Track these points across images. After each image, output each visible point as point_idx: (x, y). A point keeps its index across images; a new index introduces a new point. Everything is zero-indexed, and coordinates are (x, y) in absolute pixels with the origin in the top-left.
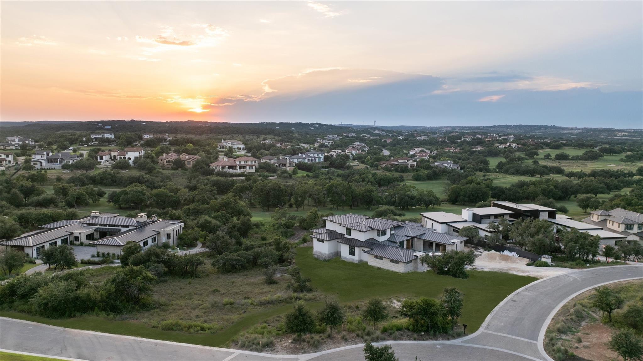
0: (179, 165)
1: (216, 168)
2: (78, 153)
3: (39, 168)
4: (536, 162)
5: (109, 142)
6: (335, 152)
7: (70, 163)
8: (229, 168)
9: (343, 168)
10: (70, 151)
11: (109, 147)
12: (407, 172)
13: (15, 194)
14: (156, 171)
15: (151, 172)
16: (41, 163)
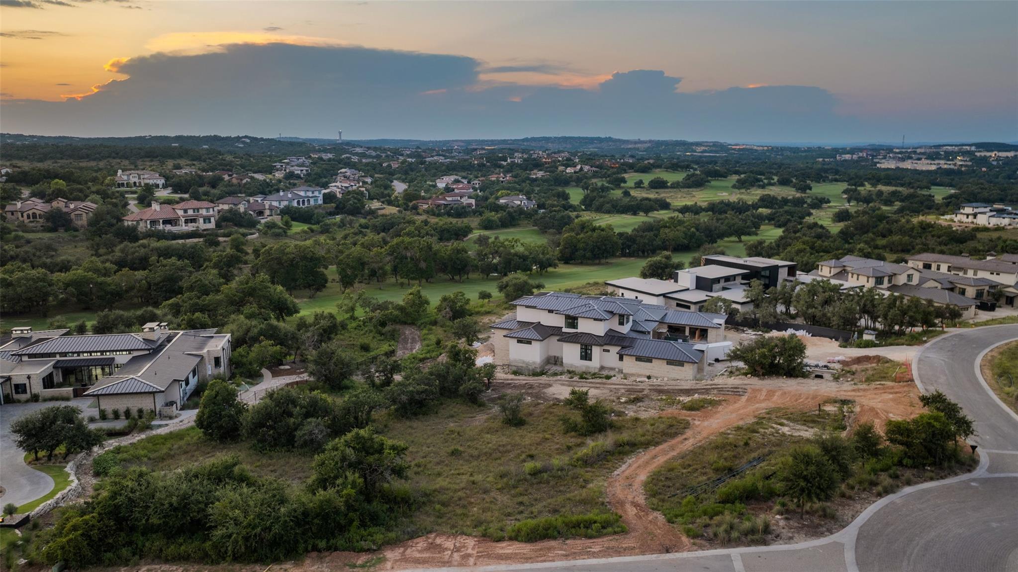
0: (57, 221)
1: (138, 224)
4: (626, 194)
6: (338, 187)
8: (165, 222)
9: (360, 213)
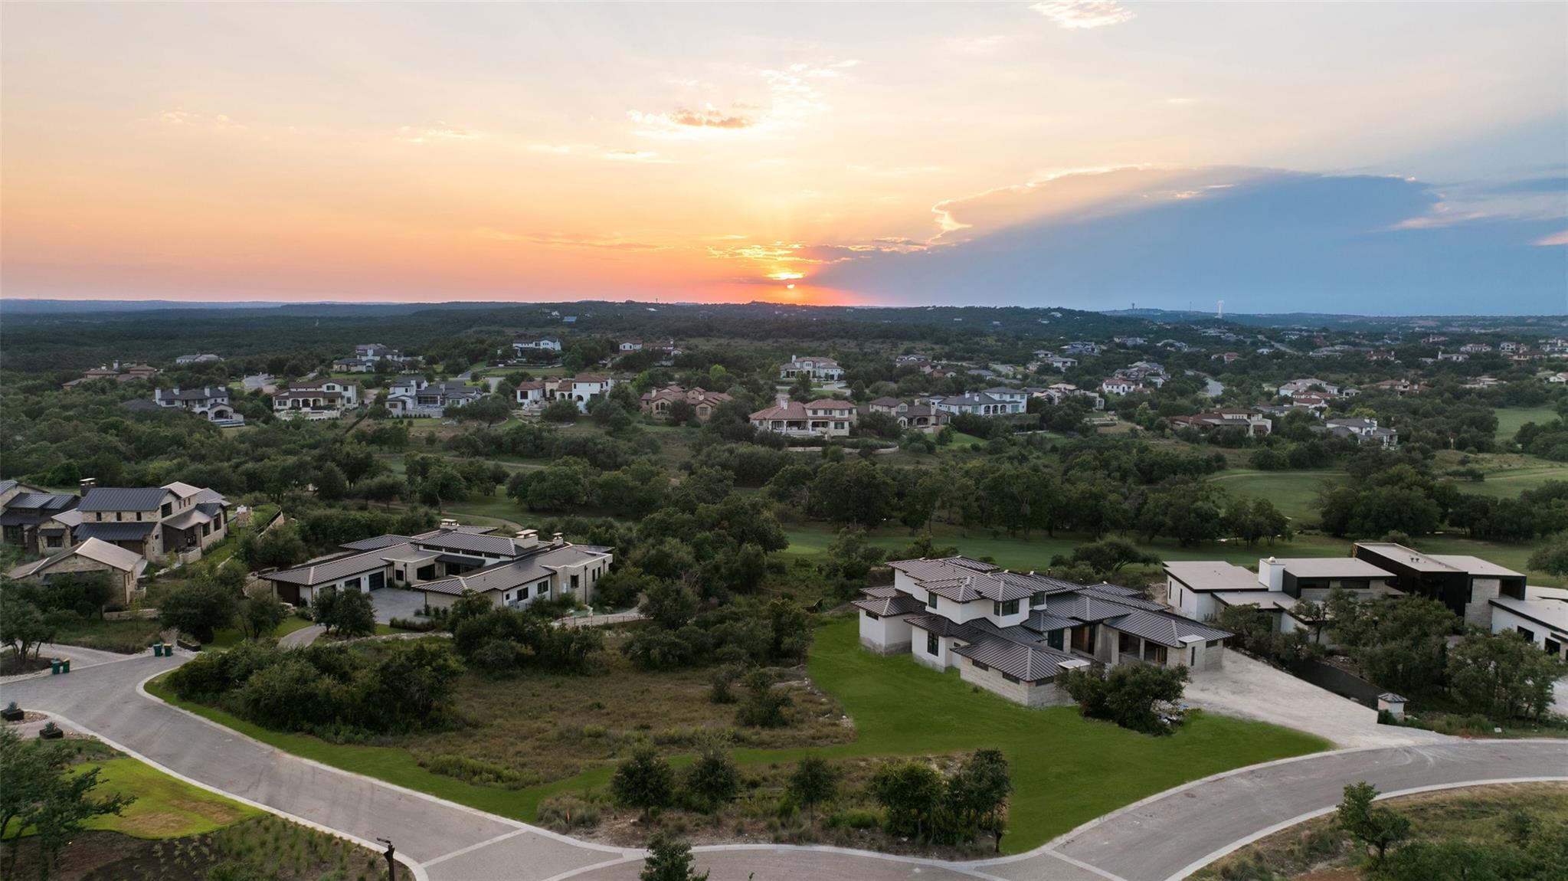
0: (681, 414)
1: (761, 423)
2: (480, 383)
3: (400, 415)
5: (548, 357)
6: (1060, 390)
7: (460, 406)
8: (791, 424)
9: (1072, 429)
10: (465, 378)
11: (547, 370)
12: (1240, 447)
13: (331, 471)
14: (630, 427)
15: (620, 429)
16: (404, 403)
